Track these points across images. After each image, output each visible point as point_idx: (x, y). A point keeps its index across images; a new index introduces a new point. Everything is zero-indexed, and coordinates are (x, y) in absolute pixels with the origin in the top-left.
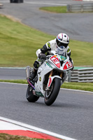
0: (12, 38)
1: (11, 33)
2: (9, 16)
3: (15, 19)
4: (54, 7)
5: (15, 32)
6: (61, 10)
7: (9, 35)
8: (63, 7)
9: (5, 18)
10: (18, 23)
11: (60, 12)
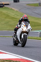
0: (14, 18)
1: (14, 16)
2: (13, 8)
3: (16, 10)
4: (33, 4)
5: (16, 15)
6: (36, 5)
7: (13, 16)
8: (37, 4)
9: (12, 9)
10: (17, 11)
11: (35, 6)
